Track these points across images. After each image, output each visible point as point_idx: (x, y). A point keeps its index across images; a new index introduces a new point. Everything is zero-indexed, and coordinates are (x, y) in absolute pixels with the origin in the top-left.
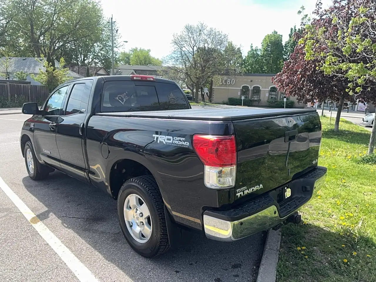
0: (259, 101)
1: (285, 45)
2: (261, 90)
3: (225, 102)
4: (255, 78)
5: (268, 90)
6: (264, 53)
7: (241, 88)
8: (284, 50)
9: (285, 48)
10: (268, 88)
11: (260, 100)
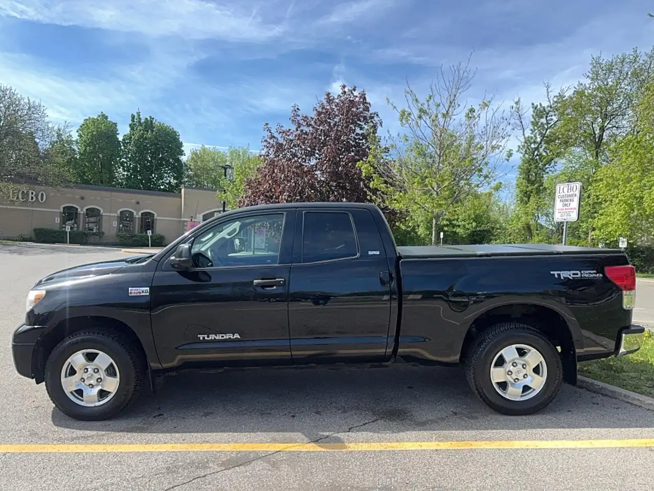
0: (100, 234)
1: (123, 140)
2: (102, 215)
3: (28, 237)
4: (89, 193)
5: (116, 215)
6: (86, 150)
7: (62, 210)
8: (122, 147)
9: (124, 146)
10: (117, 213)
11: (103, 233)
